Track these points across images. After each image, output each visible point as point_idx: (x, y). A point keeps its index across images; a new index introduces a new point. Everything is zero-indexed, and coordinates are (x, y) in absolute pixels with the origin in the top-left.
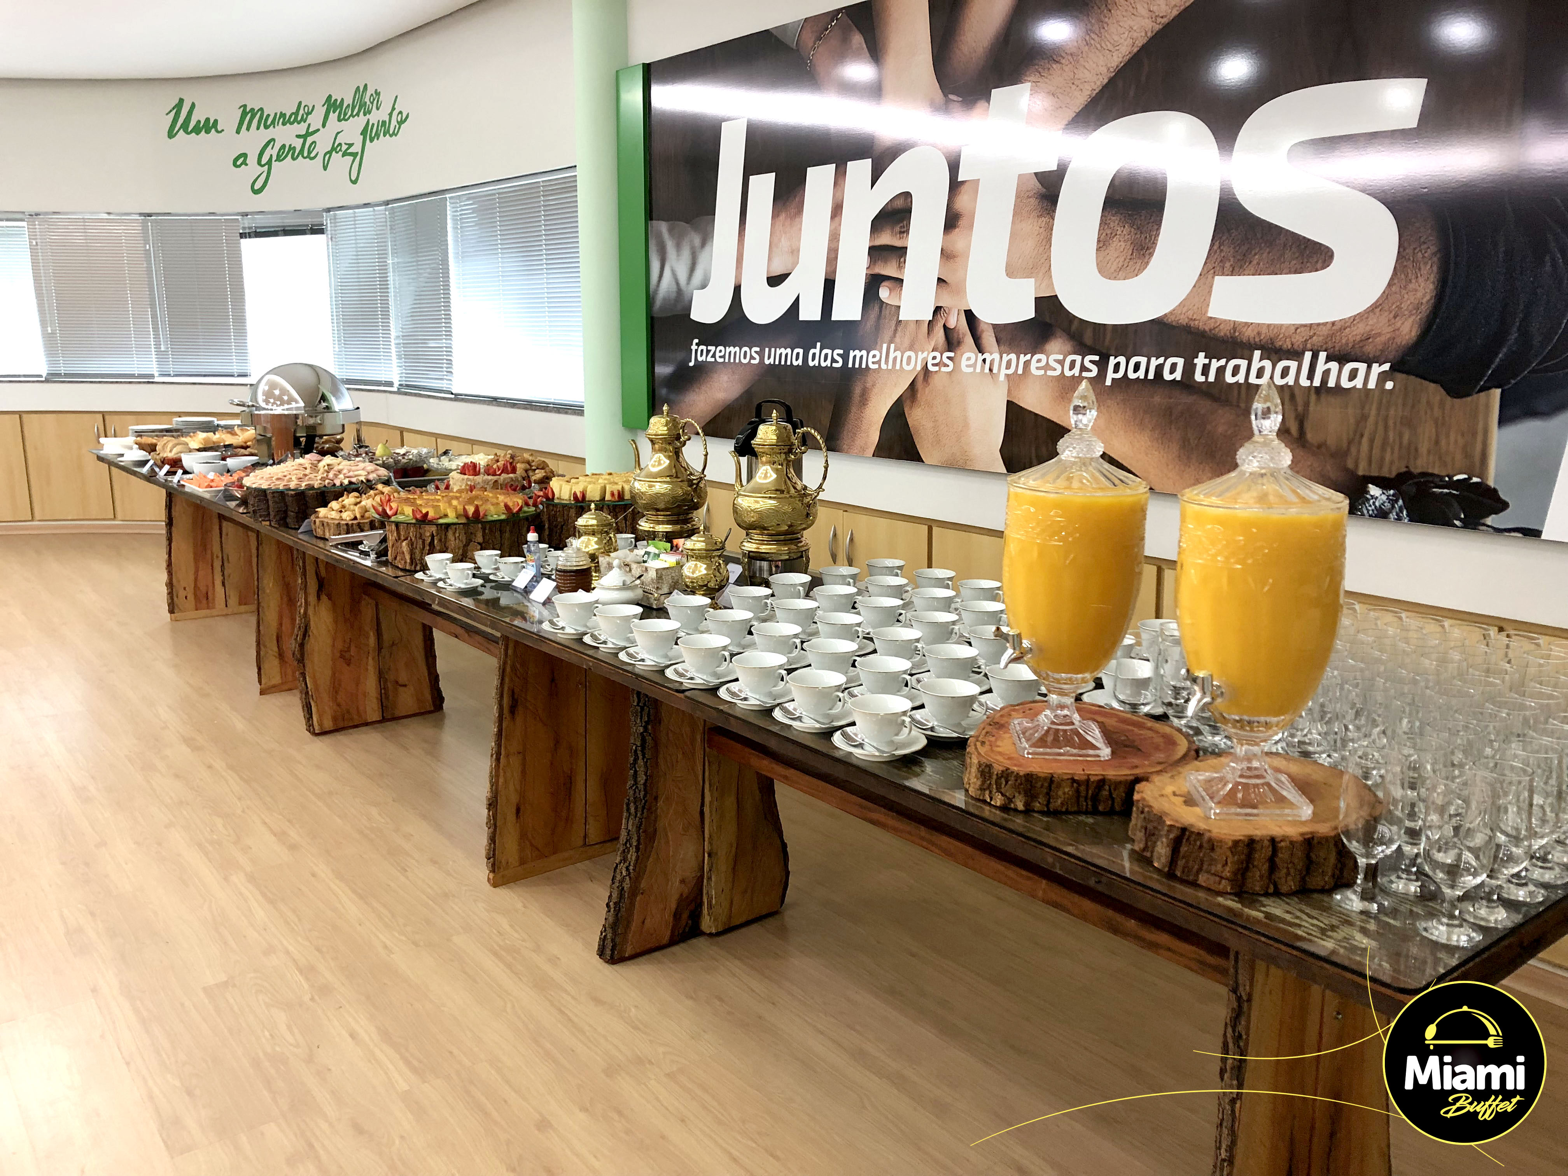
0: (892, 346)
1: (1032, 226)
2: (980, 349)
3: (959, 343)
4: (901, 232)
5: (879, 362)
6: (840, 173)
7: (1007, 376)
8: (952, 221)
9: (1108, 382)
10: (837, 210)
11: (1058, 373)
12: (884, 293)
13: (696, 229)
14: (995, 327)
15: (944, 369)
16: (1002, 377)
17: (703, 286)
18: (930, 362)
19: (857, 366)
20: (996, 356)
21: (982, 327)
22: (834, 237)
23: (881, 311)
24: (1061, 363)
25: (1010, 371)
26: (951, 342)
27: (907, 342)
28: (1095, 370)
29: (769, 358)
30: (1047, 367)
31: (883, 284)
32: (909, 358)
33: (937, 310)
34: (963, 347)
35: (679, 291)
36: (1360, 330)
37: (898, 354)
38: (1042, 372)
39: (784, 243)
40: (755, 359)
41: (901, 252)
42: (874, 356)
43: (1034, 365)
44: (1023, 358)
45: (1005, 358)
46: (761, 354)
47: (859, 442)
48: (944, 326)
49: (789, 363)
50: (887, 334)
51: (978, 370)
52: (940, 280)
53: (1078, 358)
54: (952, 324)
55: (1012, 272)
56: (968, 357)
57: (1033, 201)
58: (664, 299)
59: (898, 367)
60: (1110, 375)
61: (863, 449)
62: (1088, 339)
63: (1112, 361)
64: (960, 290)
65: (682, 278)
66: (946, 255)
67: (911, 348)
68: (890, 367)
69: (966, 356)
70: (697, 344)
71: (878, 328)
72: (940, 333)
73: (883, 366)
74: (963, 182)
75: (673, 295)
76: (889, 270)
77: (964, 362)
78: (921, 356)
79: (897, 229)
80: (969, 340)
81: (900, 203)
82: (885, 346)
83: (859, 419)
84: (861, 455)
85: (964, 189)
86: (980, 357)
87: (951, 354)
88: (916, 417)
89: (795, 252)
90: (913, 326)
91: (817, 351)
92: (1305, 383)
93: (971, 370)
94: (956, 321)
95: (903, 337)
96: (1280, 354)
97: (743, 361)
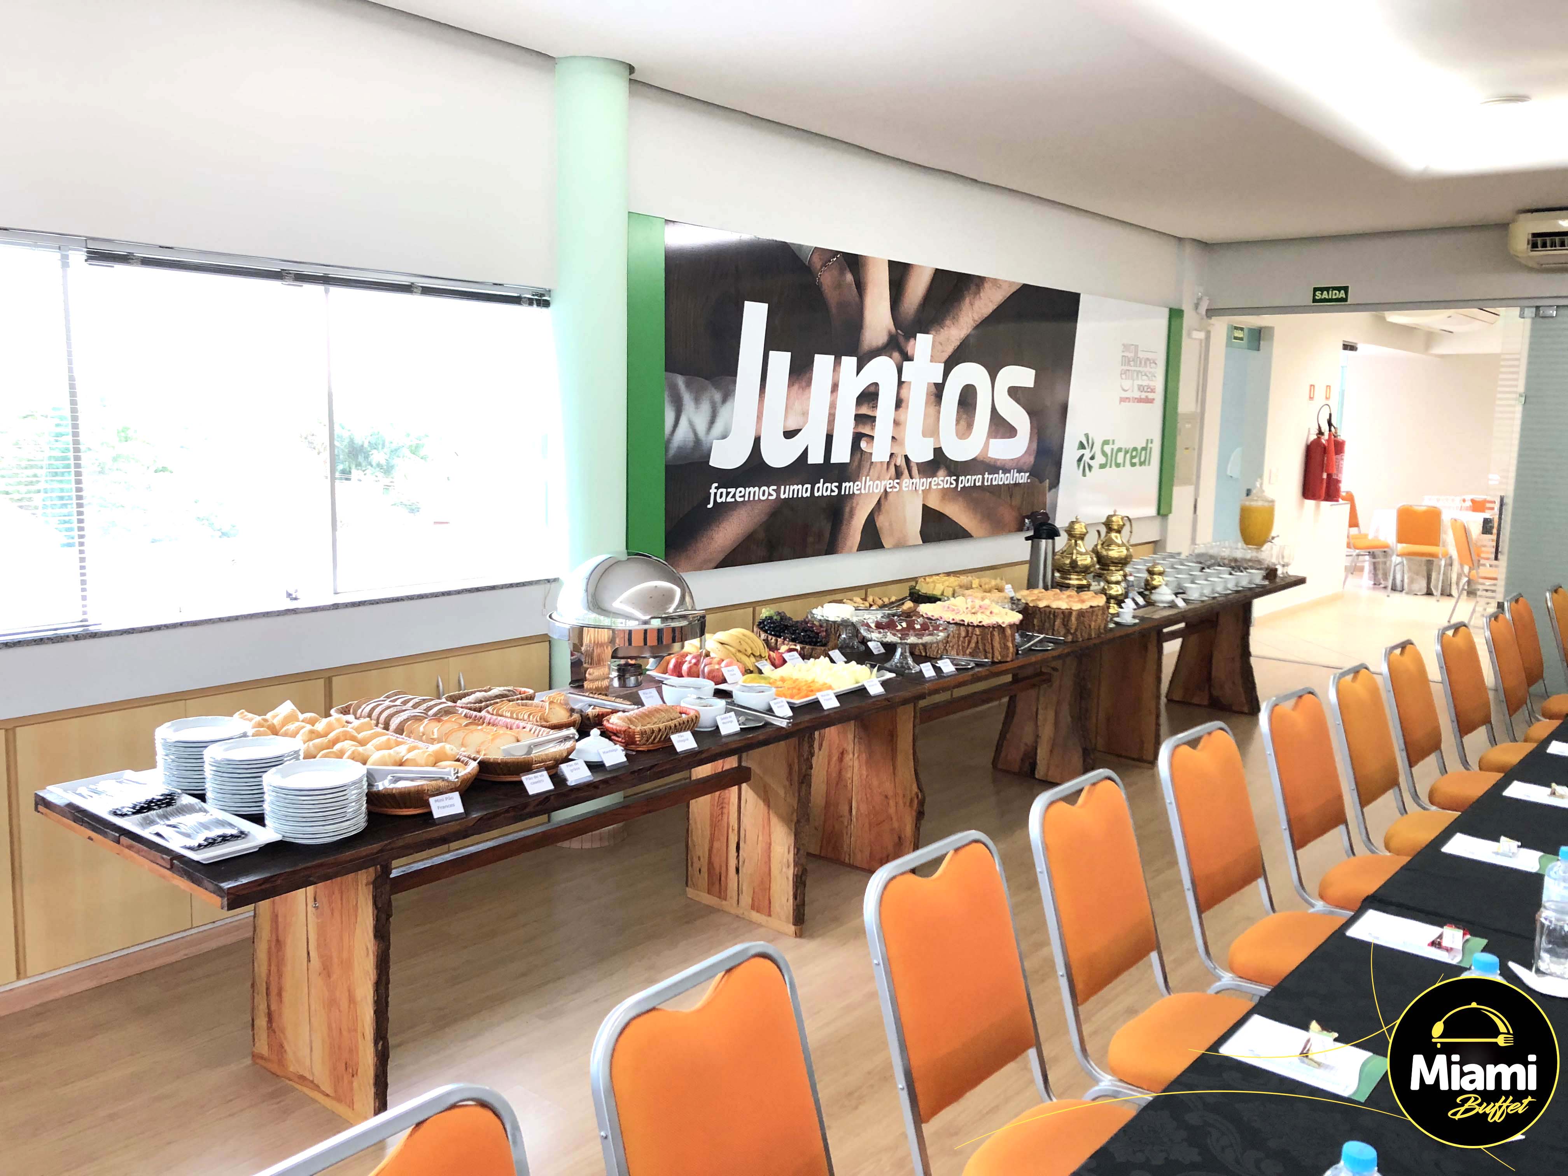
0: (868, 478)
1: (932, 410)
2: (911, 477)
3: (902, 474)
4: (873, 407)
5: (860, 489)
6: (837, 363)
7: (923, 490)
8: (899, 403)
9: (959, 489)
10: (835, 387)
11: (941, 487)
12: (863, 445)
13: (717, 386)
14: (917, 464)
15: (895, 490)
16: (920, 492)
17: (724, 437)
18: (888, 486)
19: (847, 493)
20: (918, 480)
21: (912, 464)
22: (833, 406)
23: (861, 456)
24: (943, 481)
25: (924, 488)
26: (898, 474)
27: (876, 475)
28: (954, 483)
29: (784, 493)
30: (938, 484)
31: (863, 439)
32: (877, 485)
33: (892, 455)
34: (904, 476)
35: (697, 441)
36: (1023, 461)
37: (871, 482)
38: (936, 487)
39: (797, 406)
40: (772, 495)
41: (873, 419)
42: (858, 486)
43: (933, 483)
44: (929, 480)
45: (922, 480)
46: (778, 491)
47: (849, 543)
48: (895, 465)
49: (800, 496)
50: (865, 471)
51: (910, 488)
52: (893, 438)
53: (948, 478)
54: (898, 464)
55: (924, 435)
56: (906, 481)
57: (933, 397)
58: (679, 448)
59: (871, 491)
60: (960, 486)
61: (851, 548)
63: (961, 478)
64: (902, 444)
65: (701, 428)
66: (896, 423)
67: (878, 479)
68: (867, 492)
69: (904, 482)
70: (716, 488)
71: (860, 467)
72: (892, 469)
73: (863, 491)
74: (904, 382)
75: (691, 444)
76: (866, 430)
77: (904, 485)
78: (884, 483)
79: (871, 405)
80: (906, 472)
81: (872, 389)
82: (864, 478)
83: (849, 530)
84: (850, 552)
85: (904, 386)
86: (911, 481)
87: (898, 481)
88: (881, 521)
89: (805, 414)
90: (879, 465)
91: (820, 485)
92: (1012, 482)
93: (907, 489)
94: (900, 461)
95: (874, 472)
96: (1006, 471)
97: (762, 498)
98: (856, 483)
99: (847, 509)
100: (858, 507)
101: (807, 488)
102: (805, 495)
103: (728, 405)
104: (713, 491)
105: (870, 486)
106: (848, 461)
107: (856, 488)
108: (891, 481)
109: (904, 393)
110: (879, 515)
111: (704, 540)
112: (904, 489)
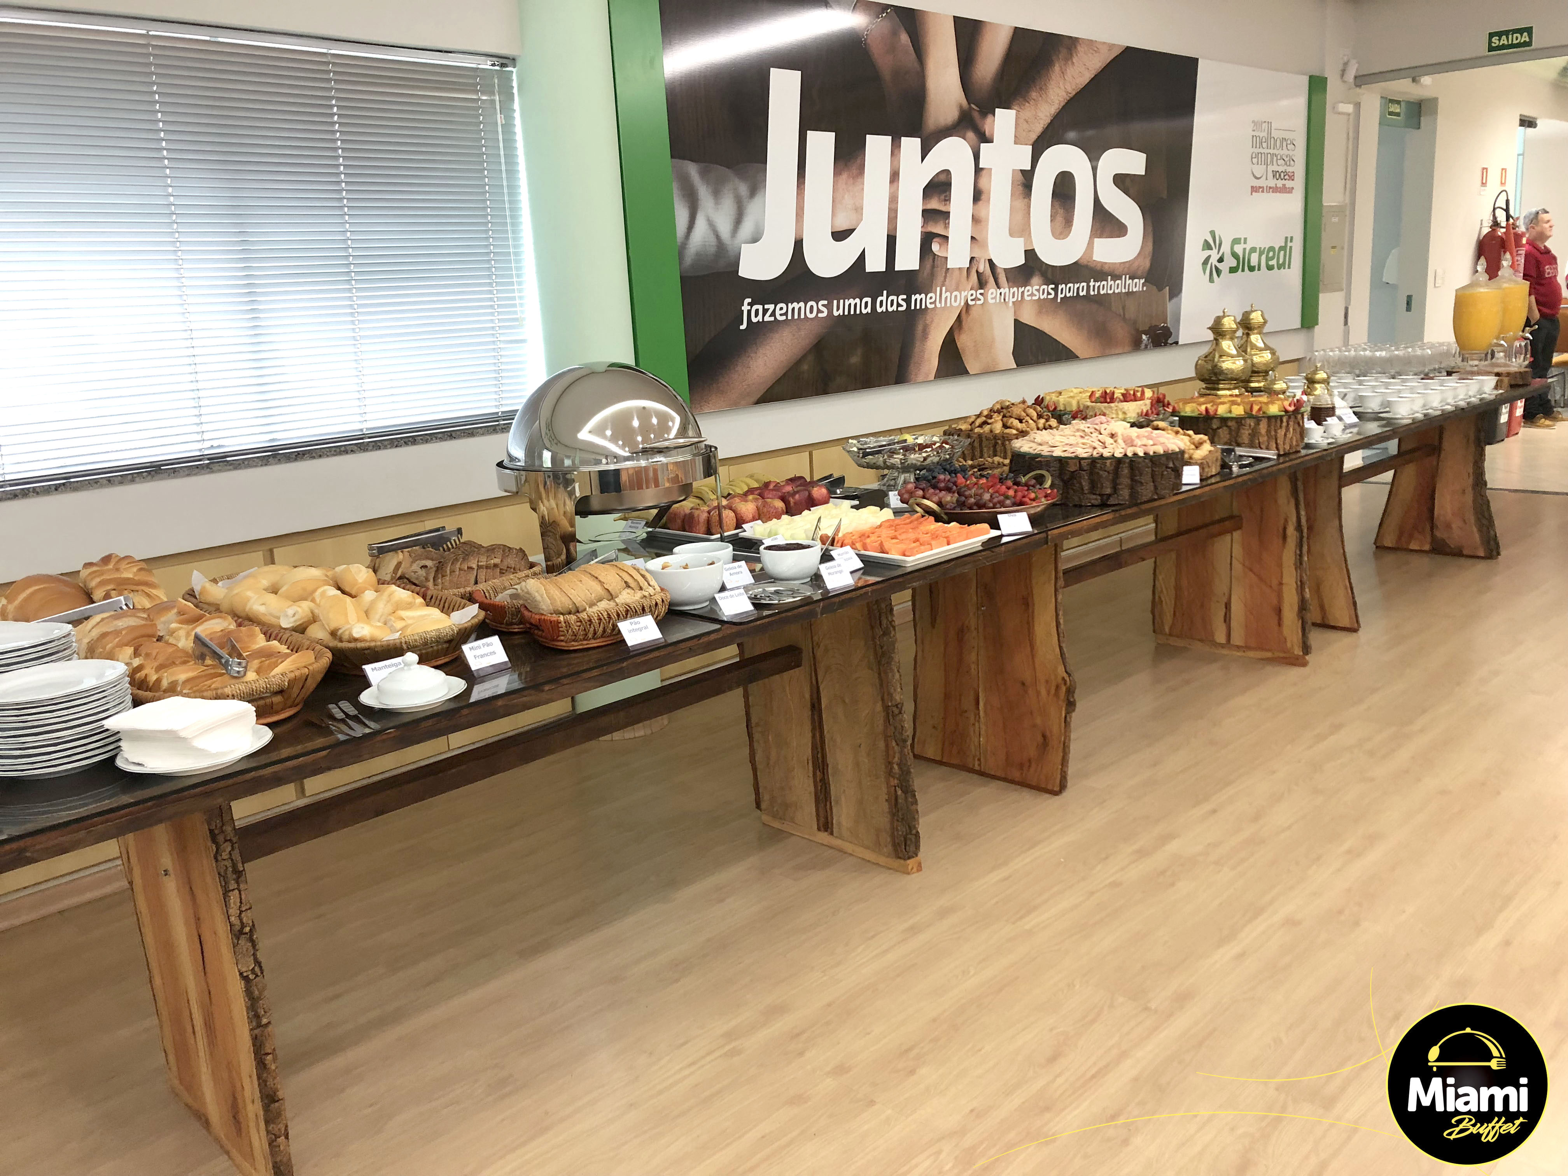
0: (944, 288)
1: (1020, 203)
2: (998, 287)
3: (986, 282)
4: (946, 200)
5: (934, 302)
6: (896, 146)
7: (1013, 302)
8: (978, 196)
9: (1059, 300)
10: (895, 176)
11: (1036, 298)
12: (935, 247)
13: (742, 175)
14: (1005, 270)
15: (978, 302)
16: (1011, 304)
17: (755, 240)
18: (970, 298)
19: (918, 307)
20: (1007, 290)
21: (999, 271)
22: (893, 200)
23: (934, 261)
24: (1038, 290)
25: (1015, 299)
26: (982, 284)
27: (954, 285)
28: (1053, 292)
29: (838, 309)
30: (1032, 295)
31: (934, 240)
32: (956, 296)
33: (972, 259)
34: (989, 285)
35: (721, 245)
36: (1136, 264)
37: (948, 294)
38: (1029, 298)
39: (848, 200)
40: (823, 312)
41: (946, 215)
42: (931, 298)
44: (1021, 290)
45: (1012, 290)
46: (829, 307)
47: (923, 371)
48: (977, 272)
49: (858, 312)
50: (940, 279)
51: (998, 301)
52: (972, 238)
53: (1045, 287)
54: (981, 270)
55: (1012, 234)
56: (992, 292)
57: (1021, 188)
58: (698, 254)
59: (948, 305)
60: (1060, 296)
61: (927, 375)
62: (1049, 275)
63: (1060, 287)
64: (984, 246)
65: (724, 228)
66: (976, 220)
67: (957, 289)
68: (943, 305)
69: (990, 293)
70: (749, 304)
71: (932, 275)
72: (974, 276)
73: (938, 305)
74: (982, 169)
75: (713, 250)
76: (938, 229)
77: (990, 296)
78: (964, 294)
79: (942, 197)
80: (991, 280)
81: (943, 177)
82: (938, 289)
83: (923, 351)
84: (926, 379)
85: (984, 173)
86: (999, 291)
87: (982, 291)
88: (963, 341)
89: (858, 210)
90: (957, 272)
91: (884, 298)
92: (1124, 291)
93: (993, 301)
94: (983, 267)
95: (951, 281)
96: (1116, 277)
97: (809, 316)
98: (929, 295)
99: (920, 328)
100: (934, 324)
101: (866, 303)
102: (864, 311)
103: (757, 199)
104: (745, 308)
105: (946, 298)
106: (916, 267)
107: (928, 301)
108: (973, 292)
109: (983, 183)
110: (960, 334)
111: (739, 368)
112: (991, 301)
